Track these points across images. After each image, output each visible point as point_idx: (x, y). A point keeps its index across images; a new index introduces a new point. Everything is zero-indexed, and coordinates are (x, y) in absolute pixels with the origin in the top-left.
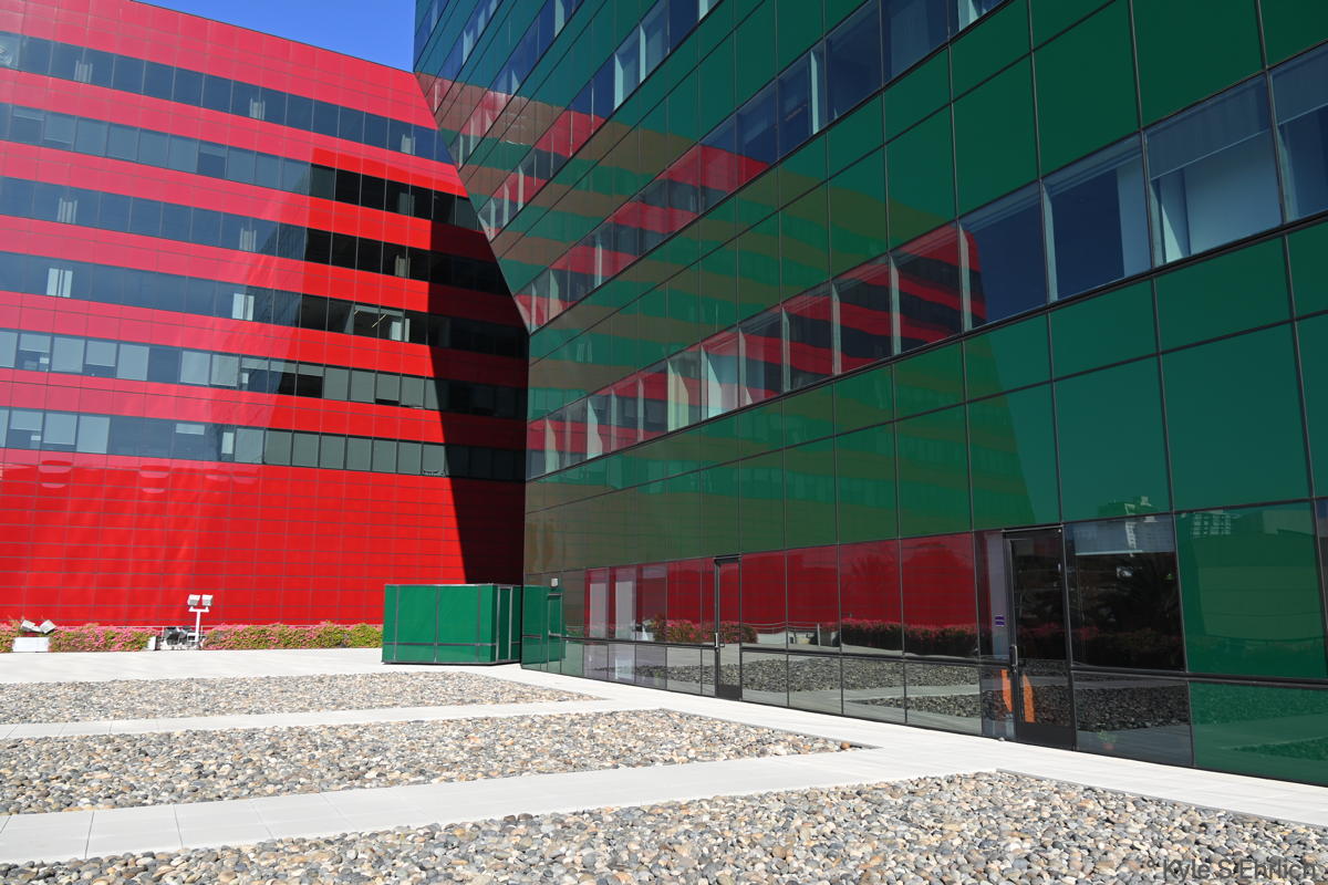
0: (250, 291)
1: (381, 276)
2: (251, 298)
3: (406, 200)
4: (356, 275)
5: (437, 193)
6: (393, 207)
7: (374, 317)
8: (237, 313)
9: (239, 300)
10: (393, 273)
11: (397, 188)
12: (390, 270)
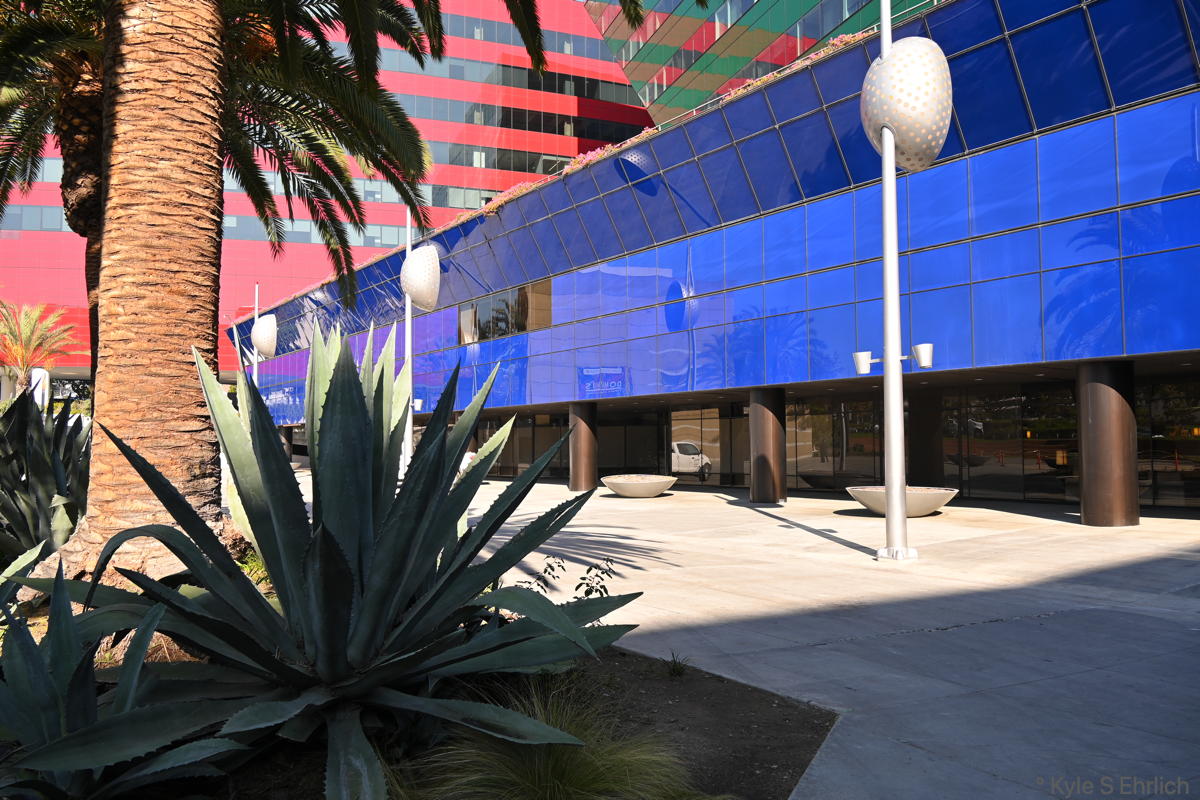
0: (484, 149)
1: (557, 136)
2: (483, 154)
3: (569, 86)
4: (542, 136)
5: (589, 80)
6: (562, 91)
7: (552, 162)
8: (476, 164)
9: (476, 155)
10: (563, 134)
11: (564, 77)
12: (562, 132)
